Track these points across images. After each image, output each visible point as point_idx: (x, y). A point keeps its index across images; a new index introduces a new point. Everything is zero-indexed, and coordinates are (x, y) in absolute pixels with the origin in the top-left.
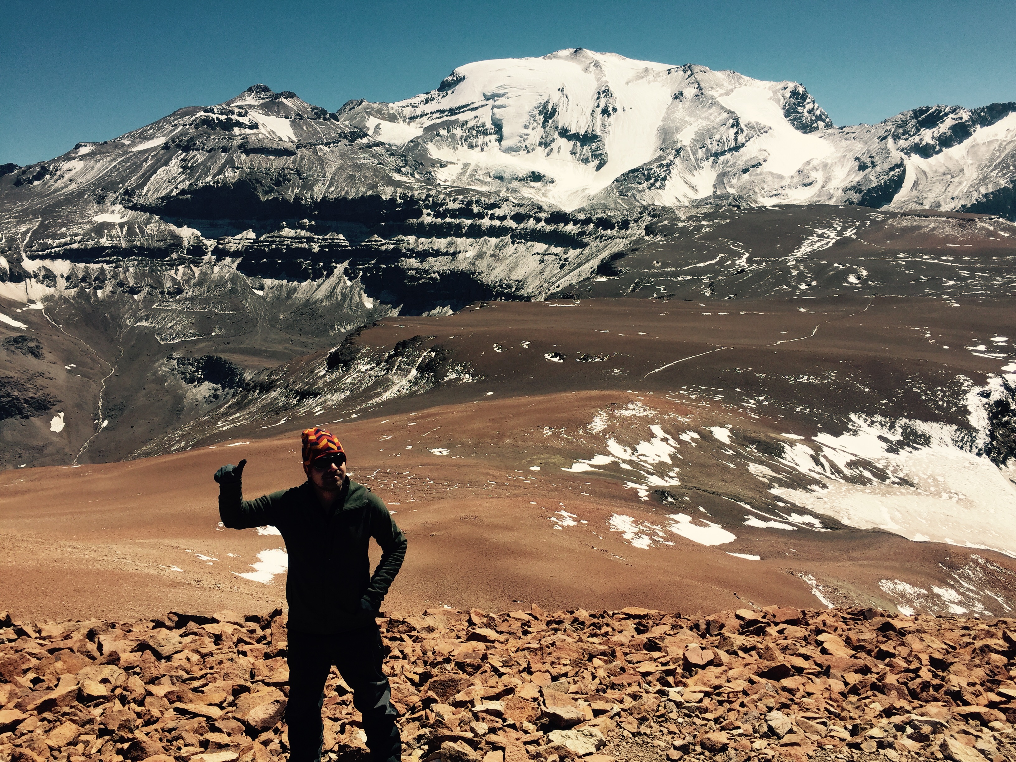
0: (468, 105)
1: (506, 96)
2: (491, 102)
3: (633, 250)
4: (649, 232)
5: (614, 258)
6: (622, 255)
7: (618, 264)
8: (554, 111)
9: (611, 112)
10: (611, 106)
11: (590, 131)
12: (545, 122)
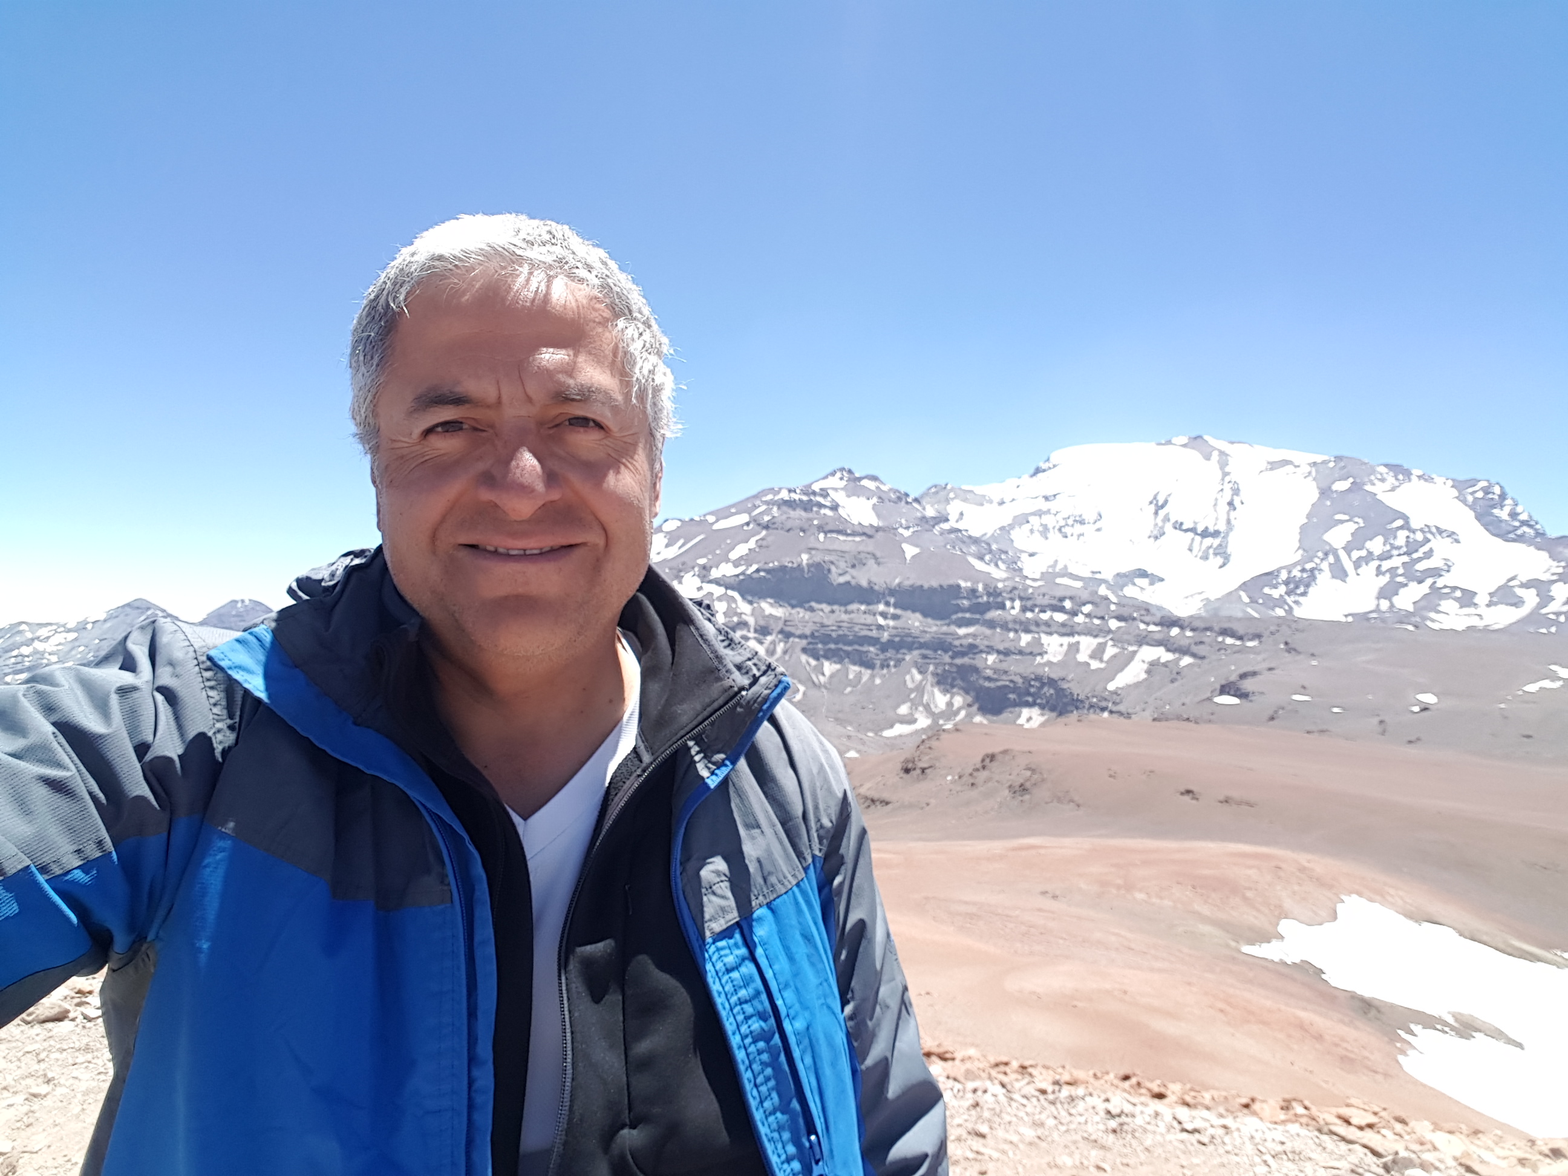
3: (1270, 669)
4: (1290, 649)
5: (1243, 676)
6: (1254, 674)
7: (1248, 685)
8: (1166, 502)
9: (1237, 505)
10: (1237, 498)
11: (1210, 526)
12: (1156, 514)
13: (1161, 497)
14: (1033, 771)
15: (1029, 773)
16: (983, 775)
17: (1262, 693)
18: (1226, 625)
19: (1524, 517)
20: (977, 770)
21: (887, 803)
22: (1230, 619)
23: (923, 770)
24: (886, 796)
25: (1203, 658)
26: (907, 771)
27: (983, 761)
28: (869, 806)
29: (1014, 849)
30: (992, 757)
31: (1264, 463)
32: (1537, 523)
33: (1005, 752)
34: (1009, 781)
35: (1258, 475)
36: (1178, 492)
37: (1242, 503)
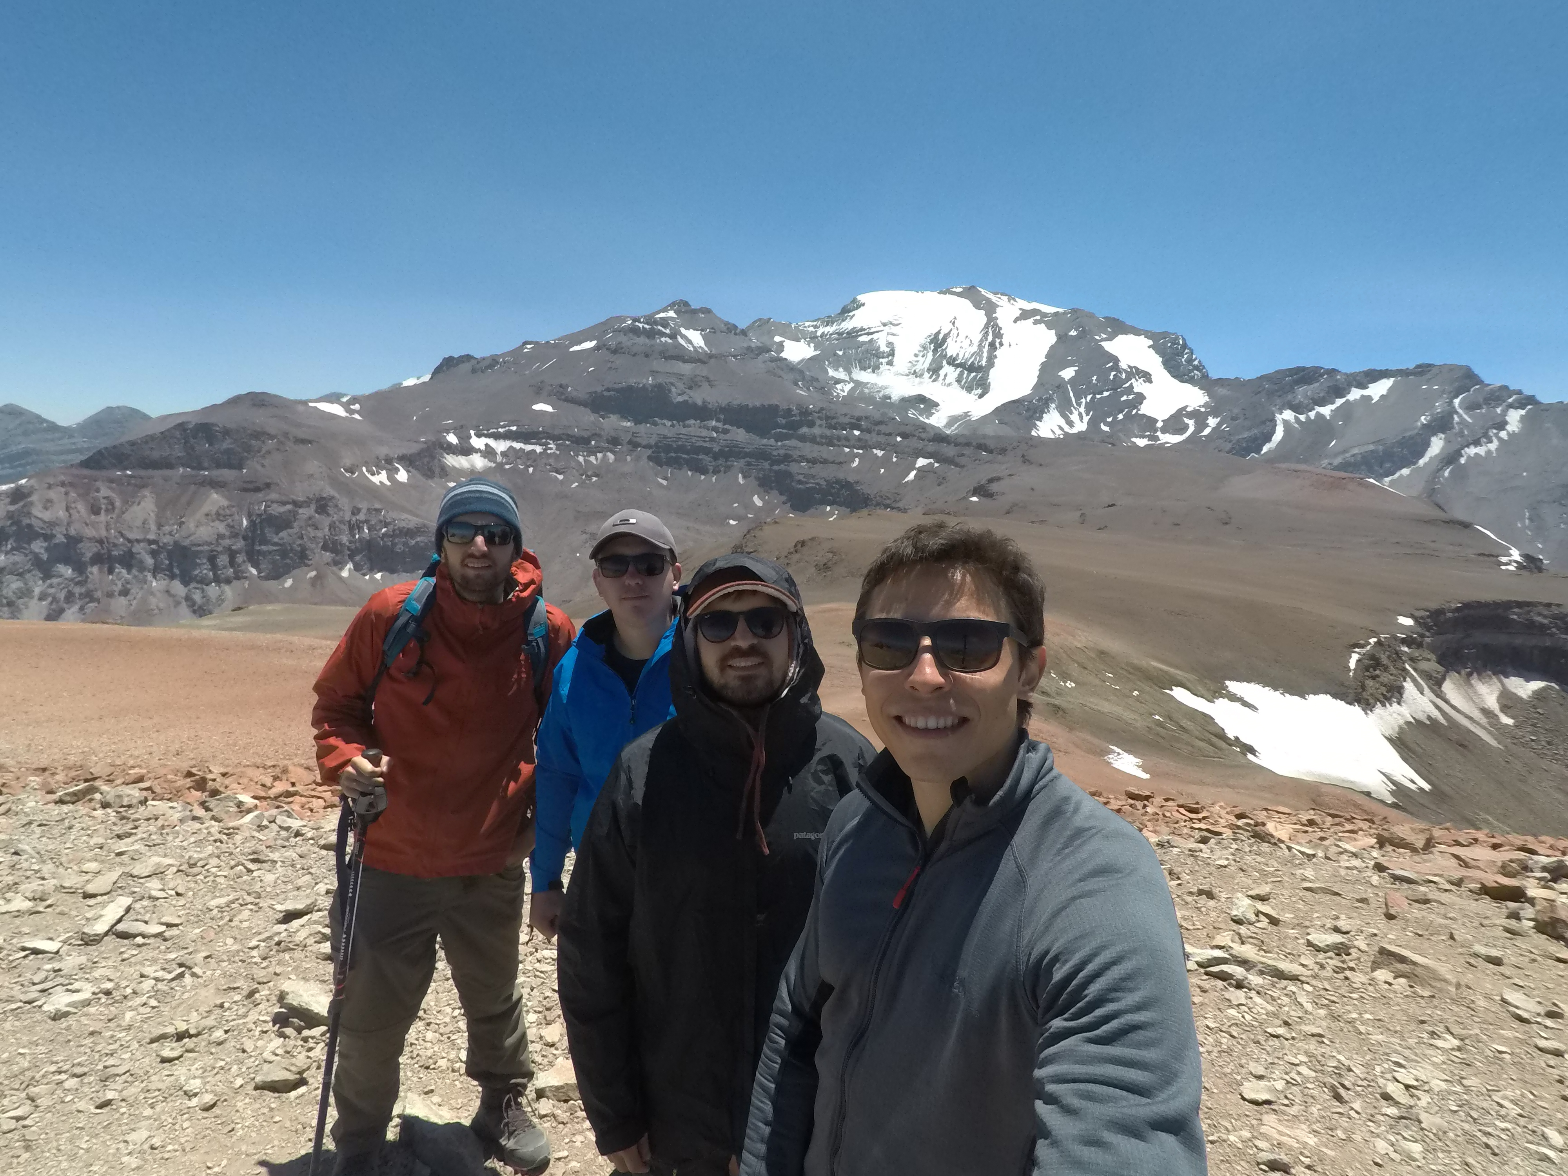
0: (867, 329)
1: (901, 324)
2: (887, 329)
3: (1010, 475)
4: (1025, 460)
5: (991, 481)
6: (998, 479)
7: (994, 487)
8: (944, 340)
9: (998, 346)
10: (998, 341)
11: (976, 363)
12: (935, 351)
13: (941, 336)
14: (834, 553)
15: (831, 555)
16: (796, 557)
17: (1003, 494)
18: (982, 441)
19: (1196, 363)
20: (791, 553)
22: (985, 436)
25: (962, 467)
27: (796, 546)
29: (819, 612)
30: (803, 543)
31: (1018, 313)
32: (1204, 368)
33: (813, 539)
34: (815, 561)
35: (1015, 321)
36: (954, 332)
37: (1001, 344)
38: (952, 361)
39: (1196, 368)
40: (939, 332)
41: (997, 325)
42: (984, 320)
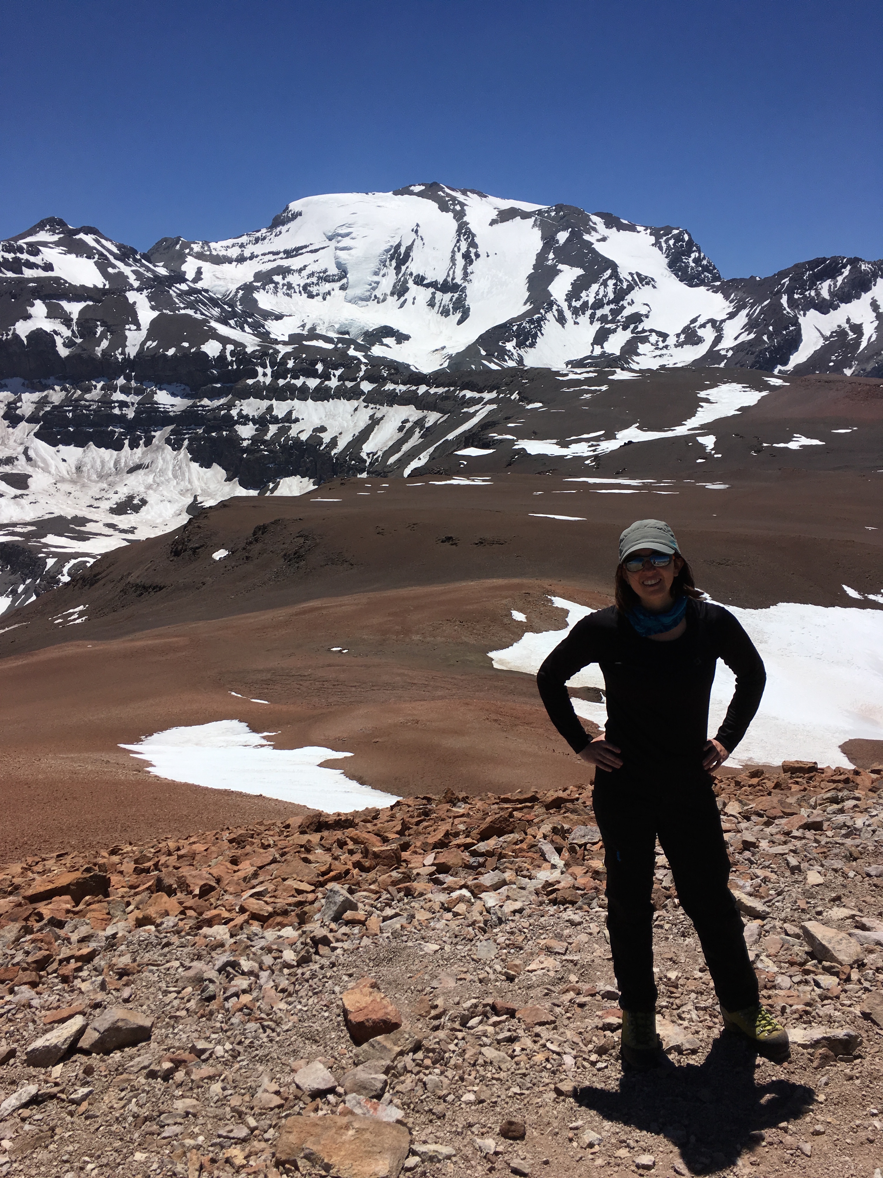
0: (306, 247)
1: (351, 236)
2: (333, 244)
5: (485, 427)
6: (494, 424)
7: (490, 435)
8: (407, 255)
9: (473, 257)
10: (473, 250)
11: (449, 279)
12: (398, 268)
13: (402, 250)
14: (306, 537)
15: (302, 540)
16: (258, 547)
19: (705, 262)
20: (251, 543)
21: (161, 589)
22: (469, 371)
23: (194, 550)
24: (158, 580)
25: (448, 412)
26: (177, 553)
27: (254, 534)
28: (142, 594)
29: (297, 614)
30: (263, 529)
31: (494, 215)
32: (714, 268)
33: (276, 522)
34: (282, 550)
35: (491, 224)
36: (418, 242)
37: (477, 256)
38: (420, 281)
39: (706, 269)
40: (399, 246)
41: (470, 232)
42: (455, 225)
